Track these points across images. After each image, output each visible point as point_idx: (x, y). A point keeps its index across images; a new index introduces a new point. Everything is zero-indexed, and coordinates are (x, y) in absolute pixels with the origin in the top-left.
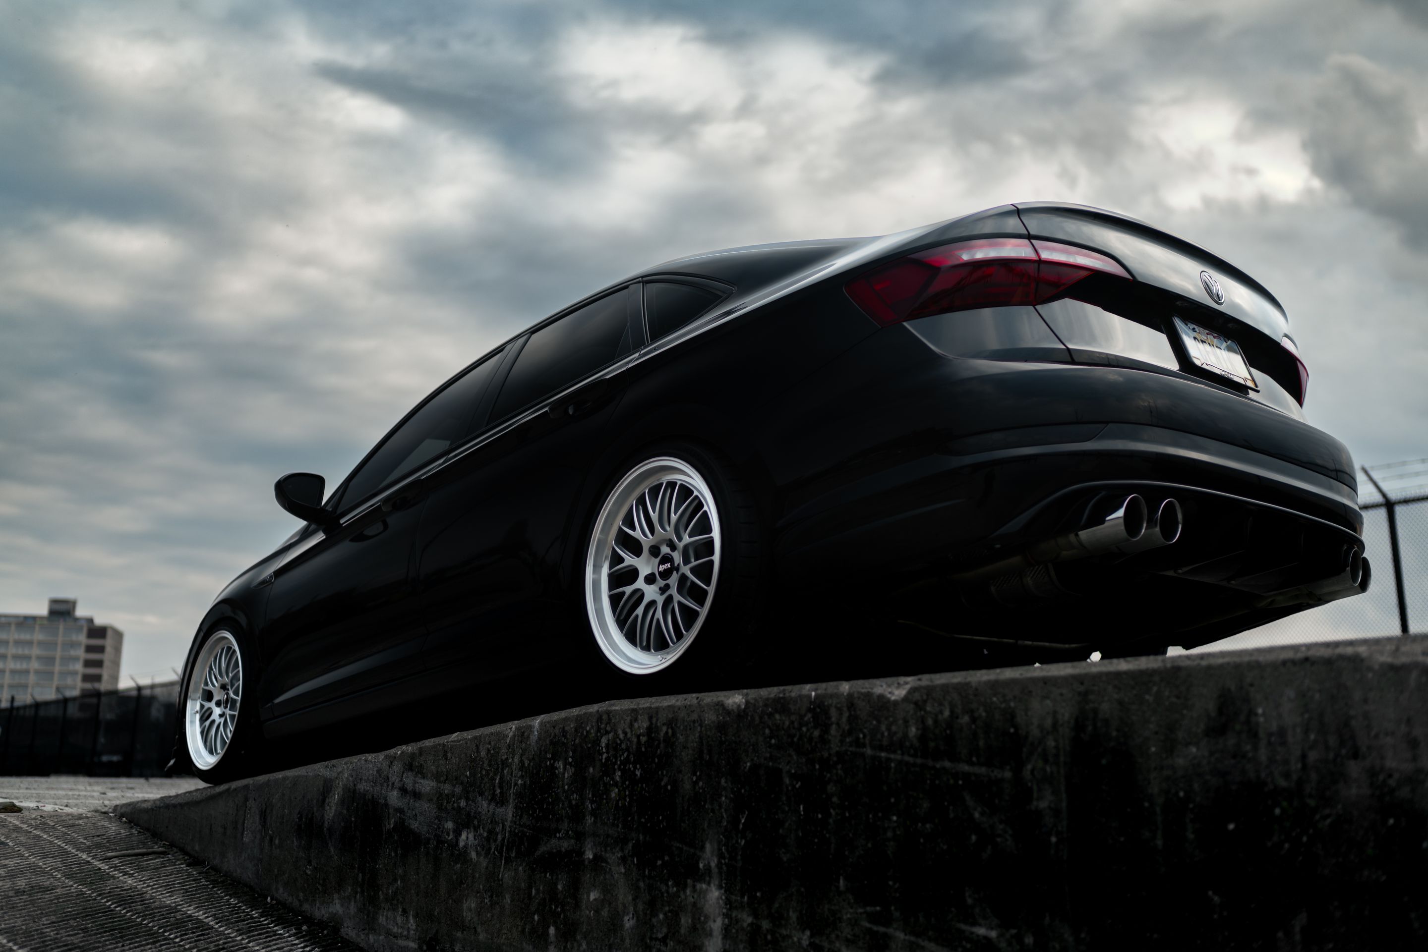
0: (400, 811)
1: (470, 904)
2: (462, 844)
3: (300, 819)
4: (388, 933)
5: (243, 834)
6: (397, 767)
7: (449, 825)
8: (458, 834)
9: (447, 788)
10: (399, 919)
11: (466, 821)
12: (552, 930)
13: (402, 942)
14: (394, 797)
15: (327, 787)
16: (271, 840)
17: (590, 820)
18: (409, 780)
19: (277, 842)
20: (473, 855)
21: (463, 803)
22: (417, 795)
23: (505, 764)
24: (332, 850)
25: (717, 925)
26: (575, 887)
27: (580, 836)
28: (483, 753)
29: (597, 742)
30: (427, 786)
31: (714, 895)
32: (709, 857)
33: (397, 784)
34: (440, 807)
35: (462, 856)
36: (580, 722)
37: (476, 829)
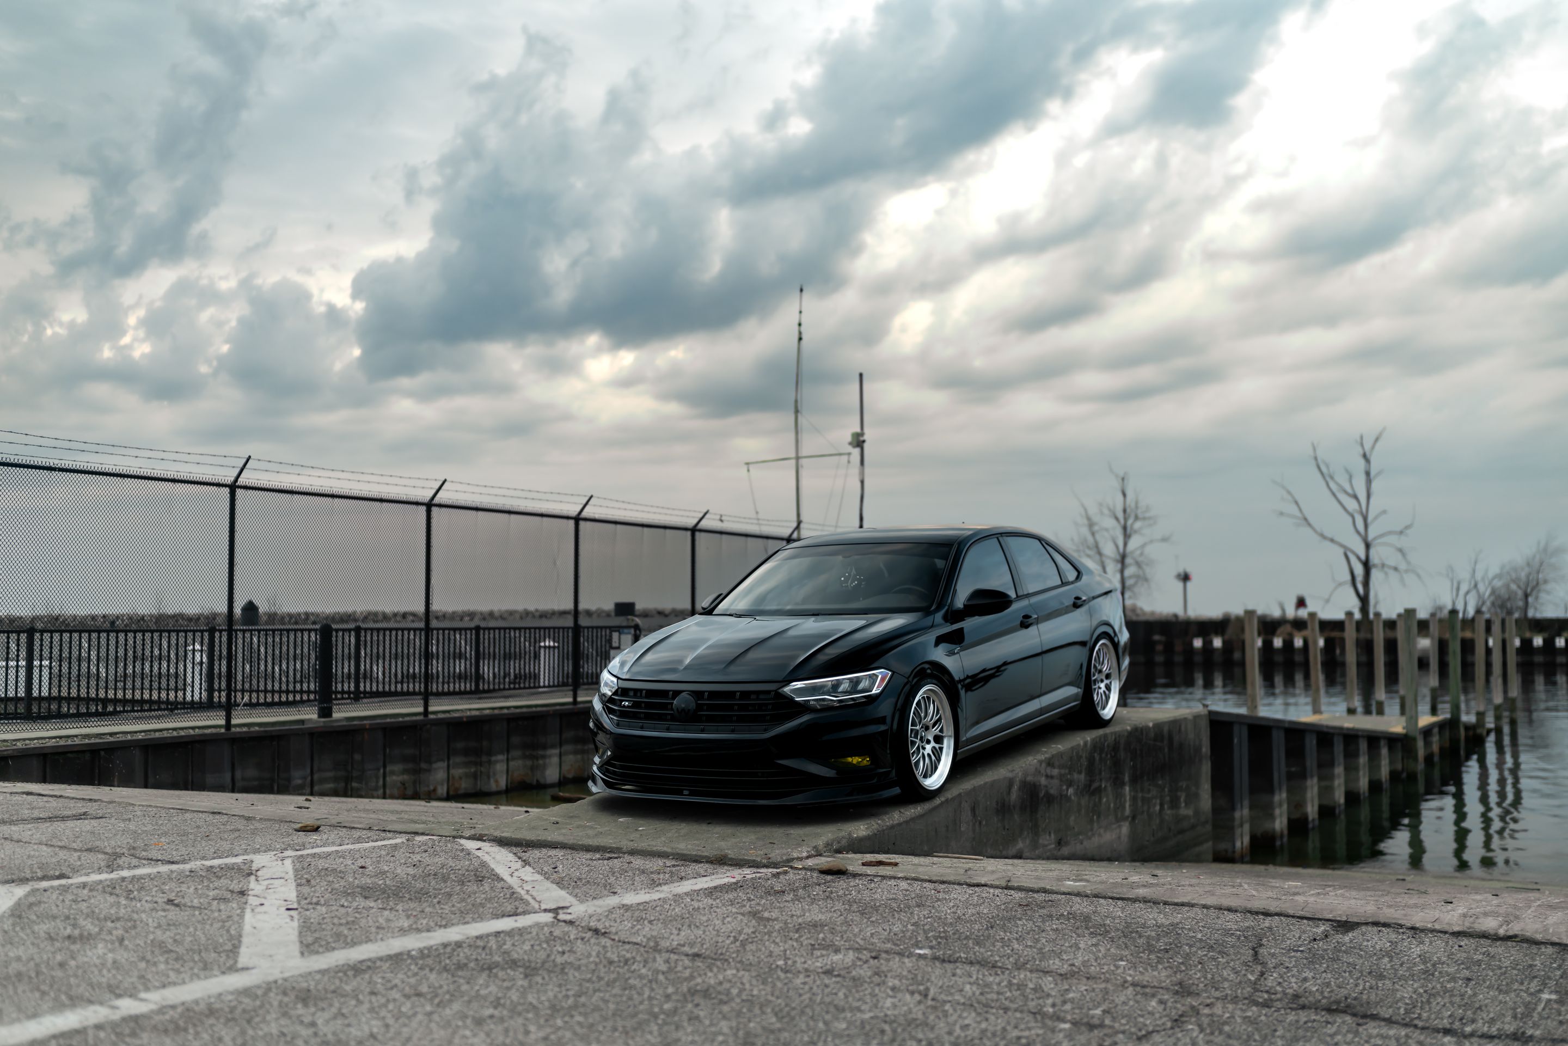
0: (1046, 786)
1: (1072, 820)
2: (1069, 794)
3: (997, 804)
4: (1044, 845)
5: (960, 826)
6: (1044, 765)
7: (1065, 787)
8: (1067, 790)
9: (1063, 771)
10: (1048, 837)
11: (1070, 784)
12: (1095, 817)
13: (1049, 847)
14: (1043, 781)
15: (1011, 782)
17: (1103, 773)
18: (1049, 771)
19: (984, 823)
20: (1073, 798)
21: (1069, 777)
22: (1052, 777)
23: (1081, 757)
24: (1016, 816)
25: (1128, 798)
26: (1100, 799)
27: (1101, 780)
28: (1074, 753)
29: (1104, 744)
30: (1055, 772)
31: (1127, 789)
32: (1127, 779)
33: (1044, 774)
34: (1061, 780)
35: (1068, 799)
36: (1100, 737)
37: (1073, 786)
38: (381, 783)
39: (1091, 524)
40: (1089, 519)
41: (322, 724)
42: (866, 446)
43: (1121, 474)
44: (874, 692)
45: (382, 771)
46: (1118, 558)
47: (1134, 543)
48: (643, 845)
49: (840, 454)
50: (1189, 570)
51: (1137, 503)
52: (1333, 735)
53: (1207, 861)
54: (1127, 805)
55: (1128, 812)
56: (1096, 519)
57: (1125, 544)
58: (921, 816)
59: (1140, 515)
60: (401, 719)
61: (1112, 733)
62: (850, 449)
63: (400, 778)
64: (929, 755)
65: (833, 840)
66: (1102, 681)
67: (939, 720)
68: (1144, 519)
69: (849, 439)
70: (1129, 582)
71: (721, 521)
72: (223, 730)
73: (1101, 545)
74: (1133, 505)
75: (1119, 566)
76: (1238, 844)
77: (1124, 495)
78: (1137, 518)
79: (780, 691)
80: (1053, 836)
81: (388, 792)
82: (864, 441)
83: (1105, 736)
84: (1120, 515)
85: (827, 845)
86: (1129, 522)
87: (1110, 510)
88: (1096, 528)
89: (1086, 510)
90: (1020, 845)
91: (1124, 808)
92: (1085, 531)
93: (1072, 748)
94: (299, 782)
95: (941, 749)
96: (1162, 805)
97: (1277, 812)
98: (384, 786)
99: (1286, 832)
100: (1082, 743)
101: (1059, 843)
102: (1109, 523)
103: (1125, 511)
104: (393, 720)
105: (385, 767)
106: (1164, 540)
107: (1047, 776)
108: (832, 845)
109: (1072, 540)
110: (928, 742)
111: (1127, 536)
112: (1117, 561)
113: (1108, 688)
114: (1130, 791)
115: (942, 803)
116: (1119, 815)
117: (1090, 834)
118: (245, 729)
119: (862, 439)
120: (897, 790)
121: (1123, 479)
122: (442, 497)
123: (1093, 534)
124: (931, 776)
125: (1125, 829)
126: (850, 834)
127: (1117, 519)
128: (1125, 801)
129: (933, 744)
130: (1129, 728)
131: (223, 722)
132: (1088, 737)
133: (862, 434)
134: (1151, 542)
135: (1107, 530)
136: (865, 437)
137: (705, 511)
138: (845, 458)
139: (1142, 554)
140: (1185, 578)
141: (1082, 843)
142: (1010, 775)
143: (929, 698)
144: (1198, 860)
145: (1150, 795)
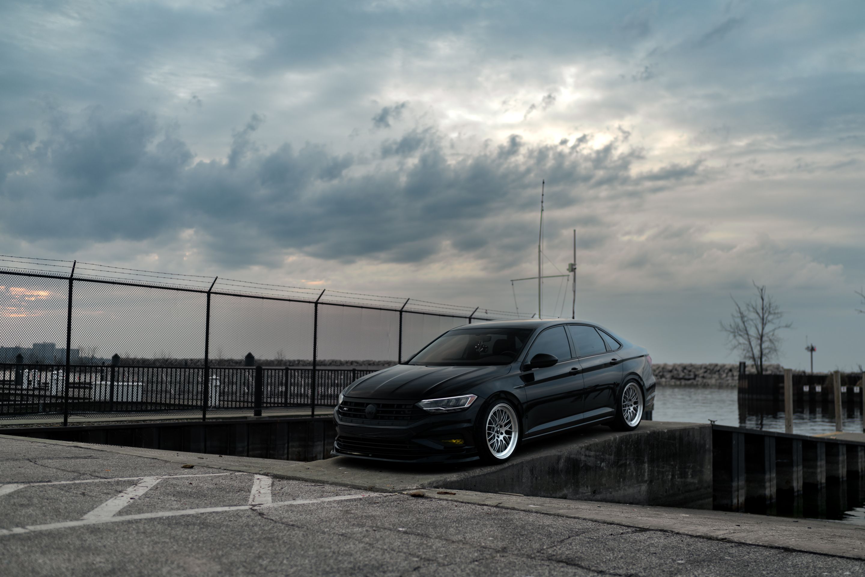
0: (585, 461)
1: (604, 480)
2: (602, 466)
3: (549, 469)
4: (582, 493)
5: (522, 479)
6: (583, 450)
7: (599, 462)
8: (601, 464)
9: (598, 453)
10: (586, 489)
11: (603, 460)
12: (621, 480)
13: (587, 494)
14: (583, 458)
15: (559, 458)
16: (536, 478)
17: (628, 456)
18: (587, 453)
19: (539, 478)
20: (605, 468)
21: (602, 457)
22: (589, 456)
23: (612, 446)
24: (562, 476)
25: (647, 471)
26: (625, 470)
27: (626, 459)
28: (607, 444)
29: (629, 440)
30: (592, 453)
31: (646, 465)
32: (646, 460)
33: (584, 454)
34: (596, 458)
35: (601, 469)
36: (626, 436)
37: (605, 462)
38: (286, 451)
39: (742, 317)
40: (741, 313)
41: (255, 419)
42: (577, 271)
43: (761, 287)
44: (466, 406)
45: (286, 445)
46: (759, 337)
47: (768, 328)
48: (339, 480)
49: (563, 276)
50: (814, 345)
51: (770, 304)
52: (817, 442)
53: (708, 509)
54: (646, 474)
55: (646, 478)
56: (746, 313)
57: (763, 329)
58: (494, 472)
59: (772, 312)
60: (300, 418)
61: (635, 434)
62: (567, 273)
63: (297, 450)
64: (501, 440)
65: (434, 482)
66: (631, 405)
67: (509, 422)
68: (775, 313)
69: (567, 267)
70: (765, 351)
71: (486, 313)
72: (202, 421)
73: (748, 329)
74: (768, 306)
75: (759, 341)
76: (735, 501)
77: (763, 299)
78: (770, 313)
79: (416, 404)
80: (589, 488)
81: (290, 456)
82: (575, 269)
83: (630, 436)
84: (760, 312)
85: (430, 483)
86: (766, 316)
87: (754, 308)
88: (745, 319)
89: (739, 308)
90: (565, 491)
91: (644, 475)
92: (739, 321)
93: (605, 441)
94: (241, 449)
95: (510, 438)
96: (673, 476)
97: (768, 484)
98: (288, 453)
99: (774, 496)
100: (612, 439)
101: (594, 492)
102: (753, 316)
103: (763, 309)
104: (295, 418)
105: (288, 443)
106: (787, 326)
107: (586, 456)
108: (433, 484)
109: (731, 326)
110: (502, 434)
111: (764, 324)
112: (758, 339)
113: (636, 410)
114: (648, 467)
115: (509, 466)
116: (640, 479)
117: (617, 488)
118: (214, 420)
119: (574, 267)
120: (477, 458)
121: (762, 290)
122: (323, 299)
123: (744, 322)
124: (502, 451)
125: (644, 487)
126: (445, 479)
127: (758, 313)
128: (644, 472)
129: (504, 435)
130: (648, 432)
131: (201, 416)
132: (618, 436)
133: (574, 264)
134: (779, 327)
135: (752, 320)
136: (577, 267)
137: (477, 307)
138: (566, 278)
139: (773, 335)
140: (812, 349)
141: (611, 493)
142: (559, 454)
143: (502, 411)
144: (701, 507)
145: (664, 470)
